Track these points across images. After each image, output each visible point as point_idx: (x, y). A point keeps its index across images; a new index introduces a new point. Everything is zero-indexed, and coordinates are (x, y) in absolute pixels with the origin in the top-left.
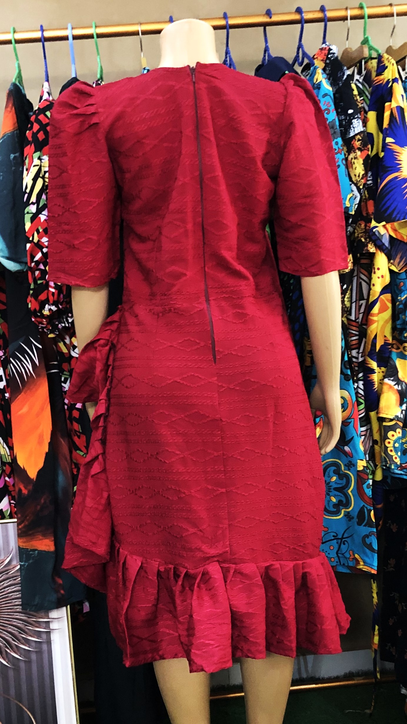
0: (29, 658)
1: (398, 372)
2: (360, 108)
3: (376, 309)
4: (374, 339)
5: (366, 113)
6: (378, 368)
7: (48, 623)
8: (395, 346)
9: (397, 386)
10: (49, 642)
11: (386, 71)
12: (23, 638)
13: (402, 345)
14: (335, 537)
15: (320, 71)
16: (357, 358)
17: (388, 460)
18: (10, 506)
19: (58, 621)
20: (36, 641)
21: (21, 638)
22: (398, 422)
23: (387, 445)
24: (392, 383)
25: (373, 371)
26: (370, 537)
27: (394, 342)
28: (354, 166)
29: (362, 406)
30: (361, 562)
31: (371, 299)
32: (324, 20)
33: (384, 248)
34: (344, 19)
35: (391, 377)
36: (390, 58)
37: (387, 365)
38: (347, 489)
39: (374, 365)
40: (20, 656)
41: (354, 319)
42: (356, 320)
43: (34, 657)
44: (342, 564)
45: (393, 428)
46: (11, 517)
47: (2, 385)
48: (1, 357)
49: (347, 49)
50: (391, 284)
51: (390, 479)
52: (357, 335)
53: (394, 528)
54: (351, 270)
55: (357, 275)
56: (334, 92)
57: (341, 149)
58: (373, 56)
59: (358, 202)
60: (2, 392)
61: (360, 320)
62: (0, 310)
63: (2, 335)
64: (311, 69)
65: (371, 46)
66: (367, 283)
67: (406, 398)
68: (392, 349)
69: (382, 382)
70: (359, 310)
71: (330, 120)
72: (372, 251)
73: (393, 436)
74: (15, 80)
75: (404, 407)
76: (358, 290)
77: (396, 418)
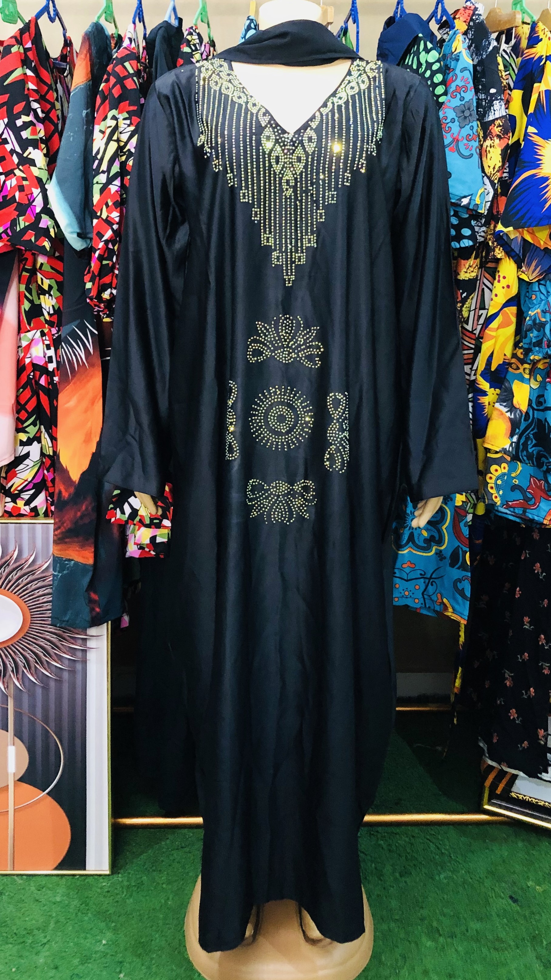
0: (60, 676)
1: (513, 396)
2: (505, 86)
3: (494, 324)
4: (489, 357)
5: (511, 90)
6: (493, 389)
7: (85, 640)
8: (514, 366)
9: (509, 414)
10: (84, 662)
11: (540, 44)
12: (55, 653)
13: (522, 365)
14: (423, 576)
15: (460, 37)
18: (47, 502)
19: (97, 639)
20: (69, 659)
21: (53, 654)
22: (505, 456)
23: (489, 481)
24: (506, 409)
25: (484, 393)
26: (463, 582)
27: (513, 360)
28: (489, 156)
30: (449, 609)
31: (492, 312)
33: (513, 254)
35: (504, 402)
36: (547, 29)
37: (502, 387)
38: (440, 525)
39: (486, 386)
40: (51, 674)
41: (471, 330)
42: (473, 331)
43: (66, 675)
44: (427, 606)
45: (498, 462)
46: (47, 516)
47: (51, 367)
48: (53, 335)
49: (495, 9)
50: (518, 296)
51: (492, 515)
52: (472, 349)
53: (491, 560)
54: (477, 276)
55: (480, 280)
56: (475, 63)
57: (476, 134)
58: (525, 21)
59: (490, 199)
60: (51, 374)
61: (477, 332)
62: (56, 281)
63: (57, 312)
64: (451, 33)
65: (524, 9)
66: (491, 291)
67: (519, 429)
68: (510, 369)
69: (493, 406)
70: (478, 320)
71: (467, 99)
72: (499, 257)
73: (496, 470)
74: (99, 18)
75: (515, 439)
76: (479, 298)
77: (503, 450)
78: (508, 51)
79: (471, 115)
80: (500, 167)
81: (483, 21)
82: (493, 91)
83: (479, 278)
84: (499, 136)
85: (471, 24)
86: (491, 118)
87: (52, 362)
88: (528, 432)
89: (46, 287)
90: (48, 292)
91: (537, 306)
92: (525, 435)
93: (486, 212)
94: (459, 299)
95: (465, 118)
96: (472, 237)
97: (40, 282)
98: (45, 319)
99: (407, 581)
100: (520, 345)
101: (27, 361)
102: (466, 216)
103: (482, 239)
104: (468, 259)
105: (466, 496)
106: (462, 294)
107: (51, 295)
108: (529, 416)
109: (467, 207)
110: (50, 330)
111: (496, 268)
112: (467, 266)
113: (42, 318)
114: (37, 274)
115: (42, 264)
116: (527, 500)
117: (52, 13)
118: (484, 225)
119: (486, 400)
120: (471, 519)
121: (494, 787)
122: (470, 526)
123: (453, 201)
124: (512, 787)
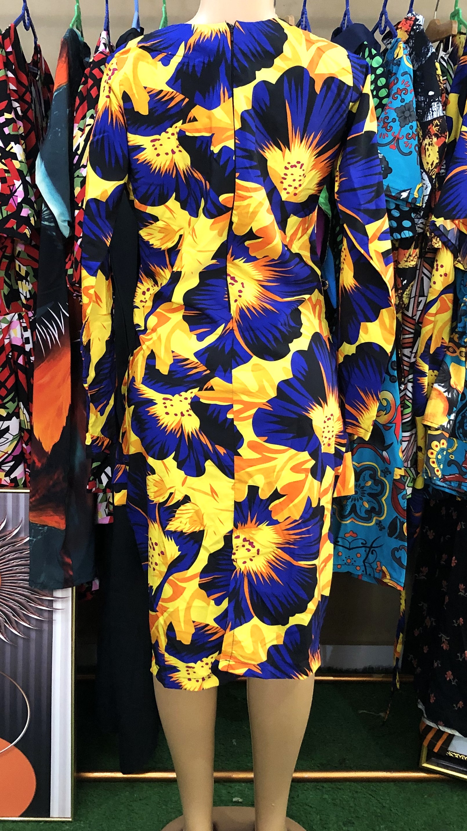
0: (29, 636)
1: (450, 378)
2: (442, 90)
3: (433, 310)
4: (428, 340)
5: (448, 94)
6: (431, 371)
7: (52, 601)
8: (451, 349)
9: (447, 393)
10: (50, 622)
12: (24, 614)
13: (459, 349)
14: (364, 545)
15: (402, 45)
17: (429, 472)
18: (25, 474)
19: (62, 601)
20: (37, 619)
21: (21, 614)
22: (444, 432)
23: (430, 456)
24: (442, 390)
25: (423, 374)
26: (400, 551)
27: (451, 344)
28: (427, 153)
29: (409, 410)
30: (387, 576)
31: (431, 298)
33: (450, 245)
35: (442, 383)
37: (440, 369)
38: (380, 497)
39: (425, 368)
40: (19, 633)
41: (410, 315)
42: (413, 316)
43: (33, 635)
44: (368, 573)
45: (438, 438)
46: (25, 486)
47: (28, 347)
48: (30, 318)
49: (434, 20)
50: (454, 284)
51: (430, 490)
52: (412, 333)
53: (431, 535)
54: (416, 265)
55: (419, 270)
56: (415, 69)
57: (416, 133)
58: (462, 31)
59: (428, 193)
60: (27, 355)
61: (417, 318)
62: (32, 268)
63: (33, 296)
64: (393, 41)
65: (461, 20)
66: (430, 279)
67: (456, 407)
68: (447, 352)
69: (432, 387)
70: (418, 307)
71: (407, 101)
72: (436, 246)
73: (437, 446)
74: (73, 25)
75: (452, 417)
76: (419, 286)
77: (442, 427)
78: (446, 58)
79: (410, 115)
80: (437, 163)
81: (423, 30)
82: (431, 93)
83: (418, 268)
84: (436, 135)
85: (412, 33)
86: (430, 118)
87: (29, 343)
88: (464, 411)
89: (23, 273)
90: (25, 278)
92: (461, 414)
93: (424, 205)
94: (401, 286)
95: (405, 118)
96: (412, 229)
97: (18, 269)
98: (22, 302)
99: (350, 549)
100: (456, 330)
101: (6, 341)
102: (407, 209)
103: (420, 231)
104: (408, 249)
105: (405, 470)
106: (402, 281)
107: (28, 282)
109: (406, 200)
110: (27, 314)
111: (435, 258)
112: (407, 255)
113: (19, 302)
114: (15, 262)
115: (19, 252)
116: (461, 473)
117: (27, 21)
118: (423, 217)
119: (425, 381)
120: (411, 492)
121: (432, 745)
122: (409, 498)
123: (393, 194)
124: (448, 746)
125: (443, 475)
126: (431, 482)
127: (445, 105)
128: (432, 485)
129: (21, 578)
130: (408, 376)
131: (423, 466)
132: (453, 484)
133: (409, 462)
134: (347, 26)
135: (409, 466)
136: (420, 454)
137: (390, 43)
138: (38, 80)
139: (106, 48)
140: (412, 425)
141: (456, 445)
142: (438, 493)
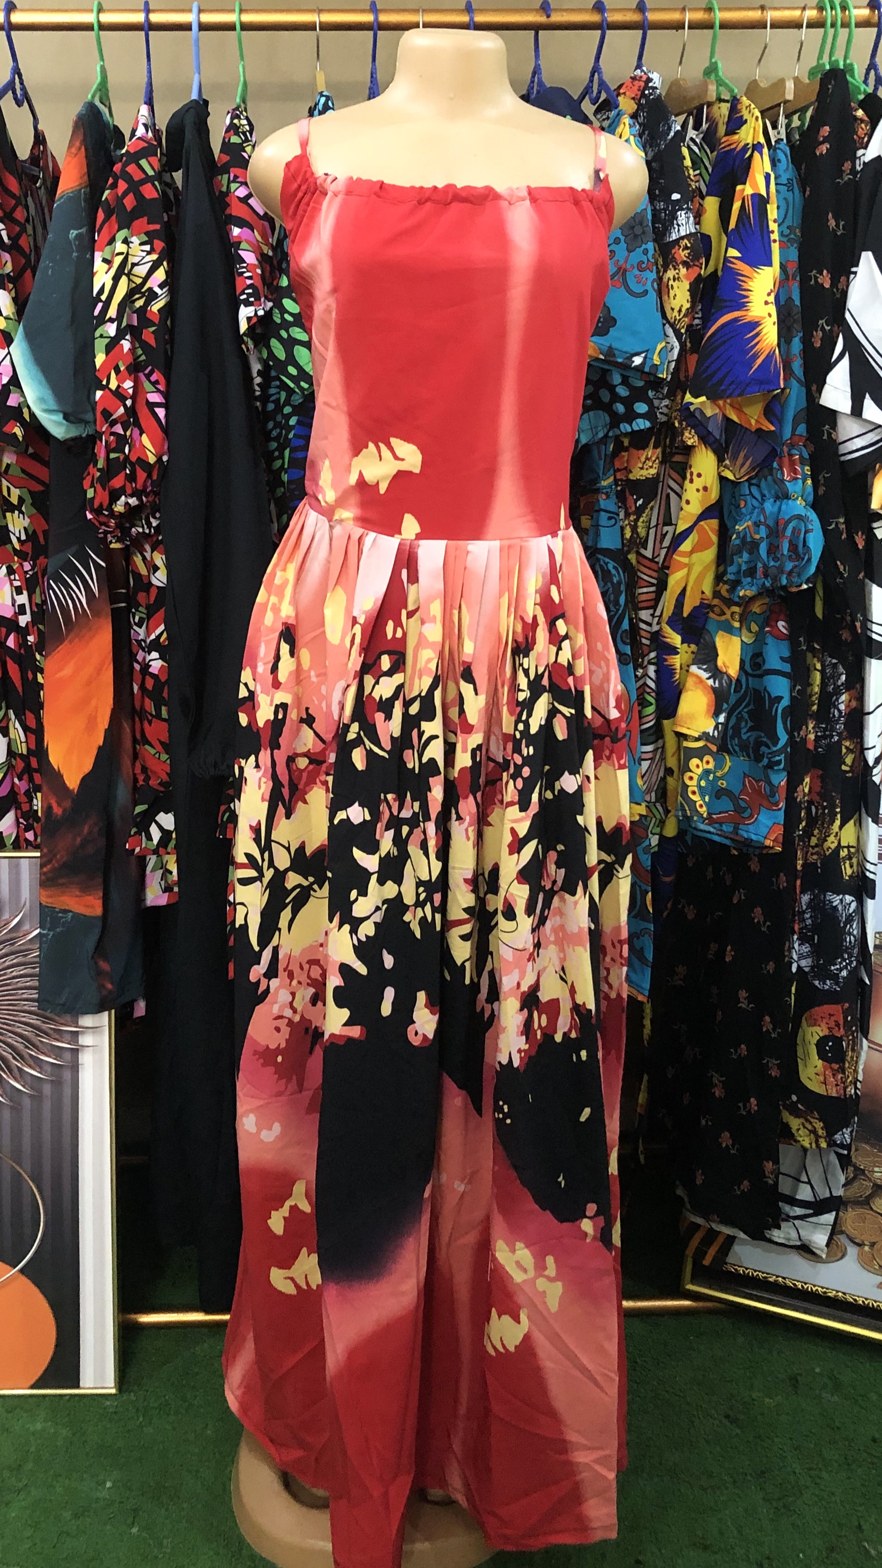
0: (40, 1092)
1: (718, 655)
2: (694, 191)
3: (686, 546)
4: (680, 594)
5: (703, 198)
6: (685, 645)
7: (76, 1033)
8: (716, 609)
9: (712, 680)
10: (75, 1067)
11: (744, 127)
12: (31, 1055)
13: (729, 608)
15: (626, 120)
16: (650, 625)
17: (687, 808)
18: (18, 826)
19: (93, 1033)
20: (52, 1064)
21: (27, 1056)
22: (709, 745)
23: (688, 782)
24: (704, 675)
25: (674, 651)
26: (644, 936)
27: (716, 602)
28: (672, 293)
29: (651, 709)
31: (682, 527)
32: (643, 26)
33: (711, 439)
34: (679, 26)
35: (704, 665)
36: (753, 106)
37: (700, 641)
40: (24, 1087)
41: (651, 557)
42: (653, 557)
43: (47, 1089)
45: (699, 754)
47: (24, 620)
48: (26, 572)
49: (678, 79)
50: (719, 502)
51: (688, 838)
52: (652, 585)
53: (691, 913)
54: (658, 474)
55: (663, 481)
56: (649, 158)
57: (653, 261)
58: (722, 97)
59: (675, 358)
60: (22, 632)
61: (660, 560)
62: (30, 491)
63: (31, 536)
64: (613, 114)
65: (721, 79)
66: (680, 497)
67: (727, 704)
68: (711, 615)
69: (688, 671)
70: (662, 542)
71: (637, 209)
72: (690, 443)
73: (698, 766)
74: (93, 96)
75: (722, 719)
76: (663, 508)
77: (705, 736)
78: (698, 141)
79: (644, 233)
80: (688, 309)
81: (660, 95)
82: (676, 196)
83: (661, 479)
84: (685, 264)
85: (643, 101)
86: (674, 237)
87: (25, 613)
88: (741, 708)
89: (14, 500)
90: (18, 508)
91: (748, 517)
92: (736, 713)
93: (670, 377)
94: (633, 509)
95: (636, 236)
96: (650, 415)
97: (5, 493)
98: (14, 548)
100: (725, 579)
102: (641, 384)
103: (664, 419)
104: (644, 449)
105: (647, 806)
106: (636, 501)
107: (23, 513)
108: (741, 685)
109: (640, 369)
110: (22, 565)
111: (687, 463)
112: (643, 459)
113: (9, 546)
115: (8, 466)
116: (739, 810)
117: (19, 92)
118: (667, 396)
119: (676, 661)
120: (657, 842)
121: (700, 1254)
122: (654, 853)
123: (620, 360)
124: (727, 1255)
125: (709, 814)
126: (690, 826)
127: (698, 217)
128: (691, 830)
129: (25, 996)
130: (648, 654)
131: (677, 799)
132: (724, 828)
133: (653, 794)
134: (538, 92)
135: (653, 800)
136: (670, 780)
137: (608, 118)
138: (40, 188)
139: (147, 131)
140: (656, 734)
141: (729, 764)
142: (702, 843)
